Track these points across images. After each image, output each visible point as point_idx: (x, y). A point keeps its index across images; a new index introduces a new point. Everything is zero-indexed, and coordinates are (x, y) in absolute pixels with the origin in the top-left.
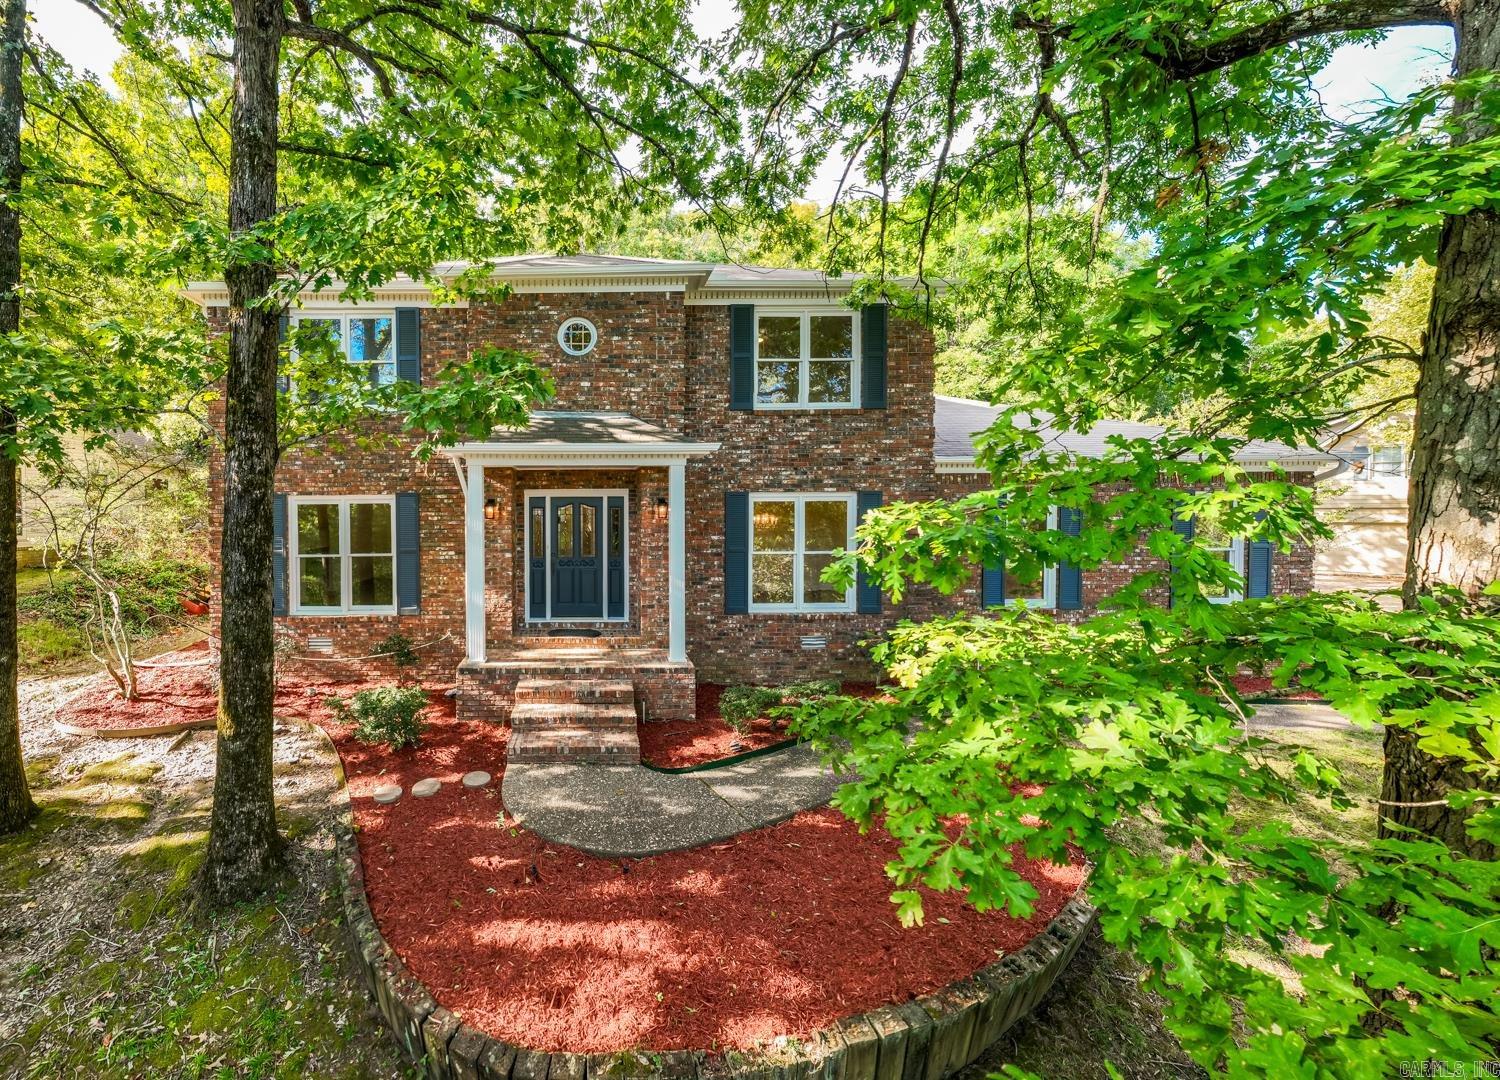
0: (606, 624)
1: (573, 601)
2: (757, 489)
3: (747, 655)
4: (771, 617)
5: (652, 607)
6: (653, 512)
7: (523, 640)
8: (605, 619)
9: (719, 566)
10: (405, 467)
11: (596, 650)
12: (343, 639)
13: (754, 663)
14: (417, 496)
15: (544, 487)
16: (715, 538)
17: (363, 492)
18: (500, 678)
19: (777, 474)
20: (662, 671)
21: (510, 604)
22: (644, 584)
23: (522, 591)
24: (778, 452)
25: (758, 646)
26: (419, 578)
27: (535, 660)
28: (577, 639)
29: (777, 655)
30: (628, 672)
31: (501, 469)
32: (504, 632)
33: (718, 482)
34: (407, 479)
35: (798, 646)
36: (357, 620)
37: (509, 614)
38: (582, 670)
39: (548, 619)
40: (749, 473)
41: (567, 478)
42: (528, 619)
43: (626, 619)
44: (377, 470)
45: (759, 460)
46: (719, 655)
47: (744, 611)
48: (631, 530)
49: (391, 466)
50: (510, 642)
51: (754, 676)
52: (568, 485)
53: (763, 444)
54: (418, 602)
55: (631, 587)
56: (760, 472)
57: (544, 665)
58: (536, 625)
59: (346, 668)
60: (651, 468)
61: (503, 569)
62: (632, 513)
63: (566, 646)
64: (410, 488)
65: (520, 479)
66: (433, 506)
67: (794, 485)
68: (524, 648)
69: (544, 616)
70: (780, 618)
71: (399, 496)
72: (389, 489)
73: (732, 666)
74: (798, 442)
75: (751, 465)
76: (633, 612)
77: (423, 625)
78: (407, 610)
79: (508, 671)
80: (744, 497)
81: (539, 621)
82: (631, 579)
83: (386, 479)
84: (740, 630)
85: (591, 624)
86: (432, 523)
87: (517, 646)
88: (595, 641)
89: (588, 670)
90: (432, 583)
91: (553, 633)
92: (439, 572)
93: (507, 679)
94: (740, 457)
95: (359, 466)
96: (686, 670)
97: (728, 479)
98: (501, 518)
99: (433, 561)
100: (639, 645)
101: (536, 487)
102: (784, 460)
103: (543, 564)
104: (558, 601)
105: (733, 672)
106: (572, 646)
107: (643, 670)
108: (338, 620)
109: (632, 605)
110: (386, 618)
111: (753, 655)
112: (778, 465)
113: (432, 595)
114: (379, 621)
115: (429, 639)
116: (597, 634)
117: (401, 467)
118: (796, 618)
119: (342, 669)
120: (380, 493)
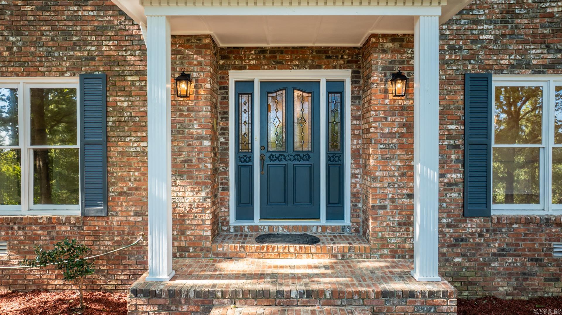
0: (324, 229)
1: (285, 201)
2: (501, 71)
3: (488, 265)
4: (517, 220)
5: (384, 207)
6: (386, 91)
7: (225, 247)
8: (323, 221)
9: (457, 161)
10: (91, 44)
11: (314, 261)
12: (20, 243)
13: (496, 273)
14: (105, 78)
15: (252, 67)
16: (452, 127)
17: (43, 74)
18: (188, 301)
19: (525, 53)
20: (412, 294)
21: (208, 203)
22: (375, 179)
23: (226, 189)
24: (527, 27)
25: (501, 253)
26: (106, 173)
27: (237, 277)
28: (291, 247)
29: (523, 264)
30: (363, 296)
31: (198, 37)
32: (201, 237)
33: (455, 62)
34: (93, 59)
35: (548, 254)
36: (35, 221)
37: (208, 216)
38: (300, 294)
39: (257, 222)
40: (492, 51)
41: (279, 57)
42: (233, 221)
43: (347, 222)
44: (59, 48)
45: (504, 36)
46: (455, 264)
47: (486, 213)
48: (354, 117)
49: (75, 44)
50: (208, 250)
51: (496, 288)
52: (280, 65)
53: (508, 17)
54: (106, 200)
55: (353, 186)
56: (504, 50)
57: (249, 285)
58: (242, 228)
59: (23, 276)
60: (384, 36)
61: (200, 160)
62: (355, 98)
63: (278, 255)
64: (97, 69)
65: (224, 58)
66: (123, 89)
67: (545, 66)
68: (227, 257)
69: (252, 218)
70: (529, 221)
71: (84, 79)
72: (73, 70)
73: (470, 276)
74: (551, 15)
75: (495, 42)
76: (355, 214)
77: (111, 228)
78: (92, 210)
79: (198, 294)
80: (486, 80)
81: (246, 224)
82: (354, 176)
83: (69, 58)
84: (481, 235)
85: (306, 228)
86: (121, 110)
87: (217, 255)
88: (313, 248)
89: (309, 294)
90: (122, 179)
91: (262, 239)
92: (130, 166)
93: (196, 304)
94: (482, 32)
95: (38, 43)
96: (445, 294)
97: (467, 59)
98: (197, 98)
99: (122, 154)
100: (368, 255)
101: (242, 68)
102: (534, 36)
103: (251, 159)
104: (268, 201)
105: (472, 284)
106: (285, 254)
107: (386, 294)
108: (15, 221)
109: (354, 206)
110: (68, 219)
111: (495, 265)
112: (526, 42)
113: (121, 194)
114: (60, 222)
115: (118, 244)
116: (314, 240)
117: (88, 44)
118: (548, 222)
119: (19, 277)
120: (62, 74)
